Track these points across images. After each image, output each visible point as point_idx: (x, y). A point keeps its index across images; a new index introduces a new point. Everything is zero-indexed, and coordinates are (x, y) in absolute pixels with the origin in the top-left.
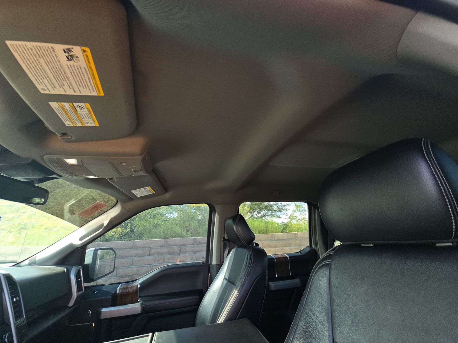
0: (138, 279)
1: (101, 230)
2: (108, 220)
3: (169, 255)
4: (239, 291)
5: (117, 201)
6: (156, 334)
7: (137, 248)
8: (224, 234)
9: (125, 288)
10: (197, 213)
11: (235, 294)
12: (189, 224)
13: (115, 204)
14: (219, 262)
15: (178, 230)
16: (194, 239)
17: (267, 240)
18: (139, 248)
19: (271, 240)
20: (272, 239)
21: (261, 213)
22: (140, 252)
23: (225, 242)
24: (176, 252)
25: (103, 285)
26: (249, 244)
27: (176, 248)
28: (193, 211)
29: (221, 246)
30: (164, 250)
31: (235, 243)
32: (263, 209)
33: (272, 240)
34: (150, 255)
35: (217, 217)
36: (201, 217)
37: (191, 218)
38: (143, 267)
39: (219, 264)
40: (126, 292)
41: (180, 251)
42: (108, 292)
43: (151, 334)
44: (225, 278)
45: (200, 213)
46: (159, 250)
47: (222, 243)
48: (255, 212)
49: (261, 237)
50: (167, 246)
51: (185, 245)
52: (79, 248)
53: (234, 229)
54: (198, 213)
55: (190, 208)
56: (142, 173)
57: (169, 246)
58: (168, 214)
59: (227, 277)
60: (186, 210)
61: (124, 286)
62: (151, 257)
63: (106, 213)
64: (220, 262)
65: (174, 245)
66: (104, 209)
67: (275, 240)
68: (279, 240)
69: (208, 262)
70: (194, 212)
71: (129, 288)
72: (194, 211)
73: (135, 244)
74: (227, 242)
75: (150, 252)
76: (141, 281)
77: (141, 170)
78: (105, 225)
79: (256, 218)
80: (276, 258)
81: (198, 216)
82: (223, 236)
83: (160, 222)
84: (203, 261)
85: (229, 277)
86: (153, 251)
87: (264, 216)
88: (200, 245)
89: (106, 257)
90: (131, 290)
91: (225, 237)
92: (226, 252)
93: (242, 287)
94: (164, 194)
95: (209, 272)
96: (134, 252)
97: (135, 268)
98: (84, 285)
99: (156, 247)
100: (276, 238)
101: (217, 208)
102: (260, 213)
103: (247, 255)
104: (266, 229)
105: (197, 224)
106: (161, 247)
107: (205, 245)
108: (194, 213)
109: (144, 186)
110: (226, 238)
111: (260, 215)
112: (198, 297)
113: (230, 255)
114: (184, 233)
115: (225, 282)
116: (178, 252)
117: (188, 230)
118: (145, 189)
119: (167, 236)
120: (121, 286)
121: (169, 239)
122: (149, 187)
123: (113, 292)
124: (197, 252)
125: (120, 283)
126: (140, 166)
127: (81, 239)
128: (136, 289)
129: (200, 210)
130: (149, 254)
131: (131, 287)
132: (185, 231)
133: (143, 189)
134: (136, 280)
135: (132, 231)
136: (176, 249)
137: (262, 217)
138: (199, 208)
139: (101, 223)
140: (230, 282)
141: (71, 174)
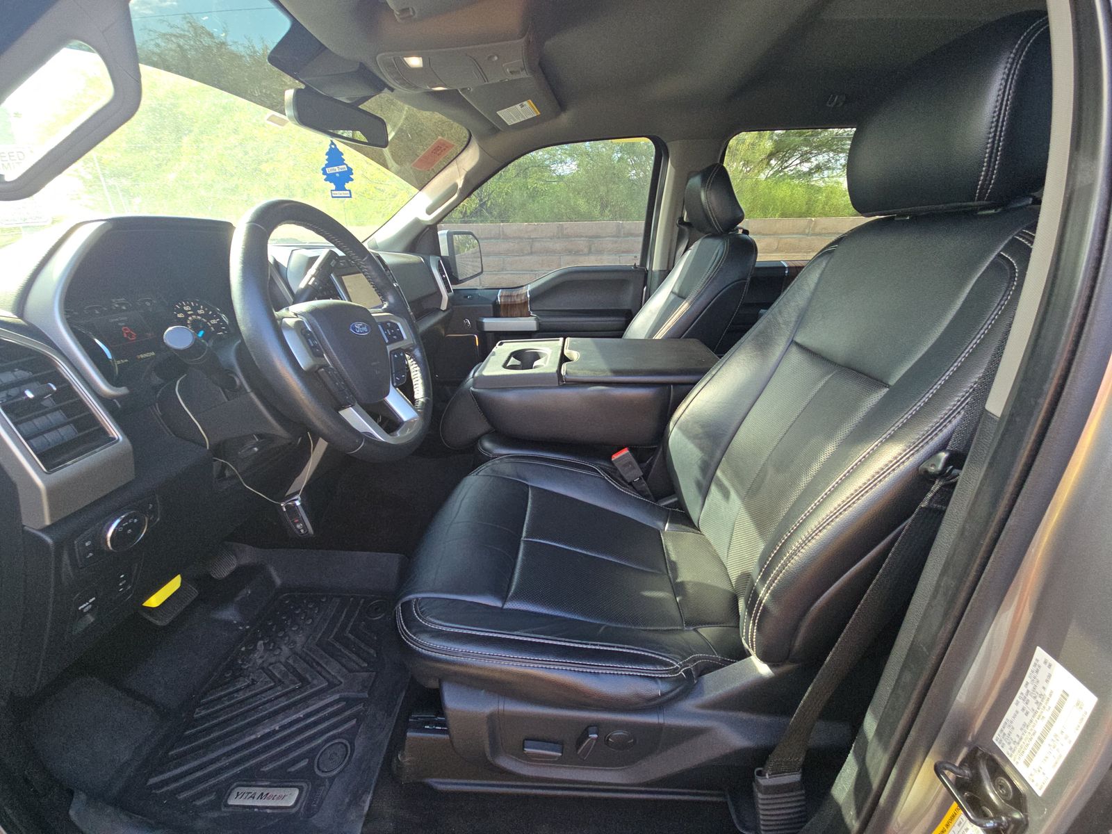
0: (525, 285)
1: (456, 196)
2: (463, 177)
3: (568, 255)
4: (692, 304)
5: (470, 136)
6: (568, 339)
7: (506, 238)
8: (682, 212)
9: (508, 296)
10: (627, 161)
11: (684, 307)
12: (608, 191)
13: (466, 139)
14: (666, 265)
15: (582, 204)
16: (618, 225)
17: (793, 234)
18: (510, 238)
19: (803, 233)
20: (807, 231)
21: (813, 159)
22: (514, 246)
23: (682, 227)
24: (582, 251)
25: (476, 289)
26: (727, 230)
27: (582, 242)
28: (617, 156)
29: (672, 235)
30: (558, 246)
31: (701, 230)
32: (820, 148)
33: (807, 235)
34: (531, 253)
35: (670, 171)
36: (637, 174)
37: (612, 175)
38: (523, 274)
39: (665, 269)
40: (511, 302)
41: (590, 249)
42: (486, 299)
43: (561, 339)
44: (672, 292)
45: (634, 161)
46: (550, 245)
47: (677, 229)
48: (794, 159)
49: (778, 226)
50: (563, 238)
51: (597, 237)
52: (428, 229)
53: (700, 199)
54: (629, 160)
55: (611, 150)
56: (524, 75)
57: (568, 237)
58: (555, 165)
59: (676, 290)
60: (599, 154)
61: (505, 292)
62: (535, 258)
63: (454, 162)
64: (668, 267)
65: (577, 237)
66: (450, 153)
67: (813, 235)
68: (825, 234)
69: (645, 266)
70: (620, 159)
71: (514, 296)
72: (619, 155)
73: (503, 231)
74: (686, 229)
75: (531, 248)
76: (529, 288)
77: (522, 70)
78: (460, 186)
79: (792, 178)
80: (790, 268)
81: (630, 169)
82: (679, 215)
83: (540, 185)
84: (635, 265)
85: (680, 291)
86: (537, 245)
87: (819, 168)
88: (630, 238)
89: (464, 251)
90: (518, 300)
91: (683, 218)
92: (682, 248)
93: (697, 299)
94: (557, 115)
95: (645, 284)
96: (504, 246)
97: (509, 275)
98: (452, 287)
99: (542, 238)
100: (817, 230)
101: (674, 148)
102: (808, 160)
103: (718, 248)
104: (809, 208)
105: (625, 192)
106: (552, 238)
107: (641, 239)
108: (619, 161)
109: (519, 99)
110: (685, 220)
111: (805, 167)
112: (624, 319)
113: (689, 252)
114: (596, 212)
115: (673, 297)
116: (586, 250)
117: (604, 206)
118: (522, 106)
119: (558, 218)
120: (501, 292)
121: (566, 224)
122: (530, 101)
123: (493, 299)
124: (623, 252)
125: (499, 289)
126: (521, 60)
127: (429, 211)
128: (525, 299)
129: (634, 153)
130: (530, 251)
131: (517, 295)
132: (599, 207)
133: (518, 106)
134: (522, 286)
135: (482, 205)
136: (582, 244)
137: (810, 173)
138: (631, 150)
139: (452, 183)
140: (680, 296)
141: (409, 85)
